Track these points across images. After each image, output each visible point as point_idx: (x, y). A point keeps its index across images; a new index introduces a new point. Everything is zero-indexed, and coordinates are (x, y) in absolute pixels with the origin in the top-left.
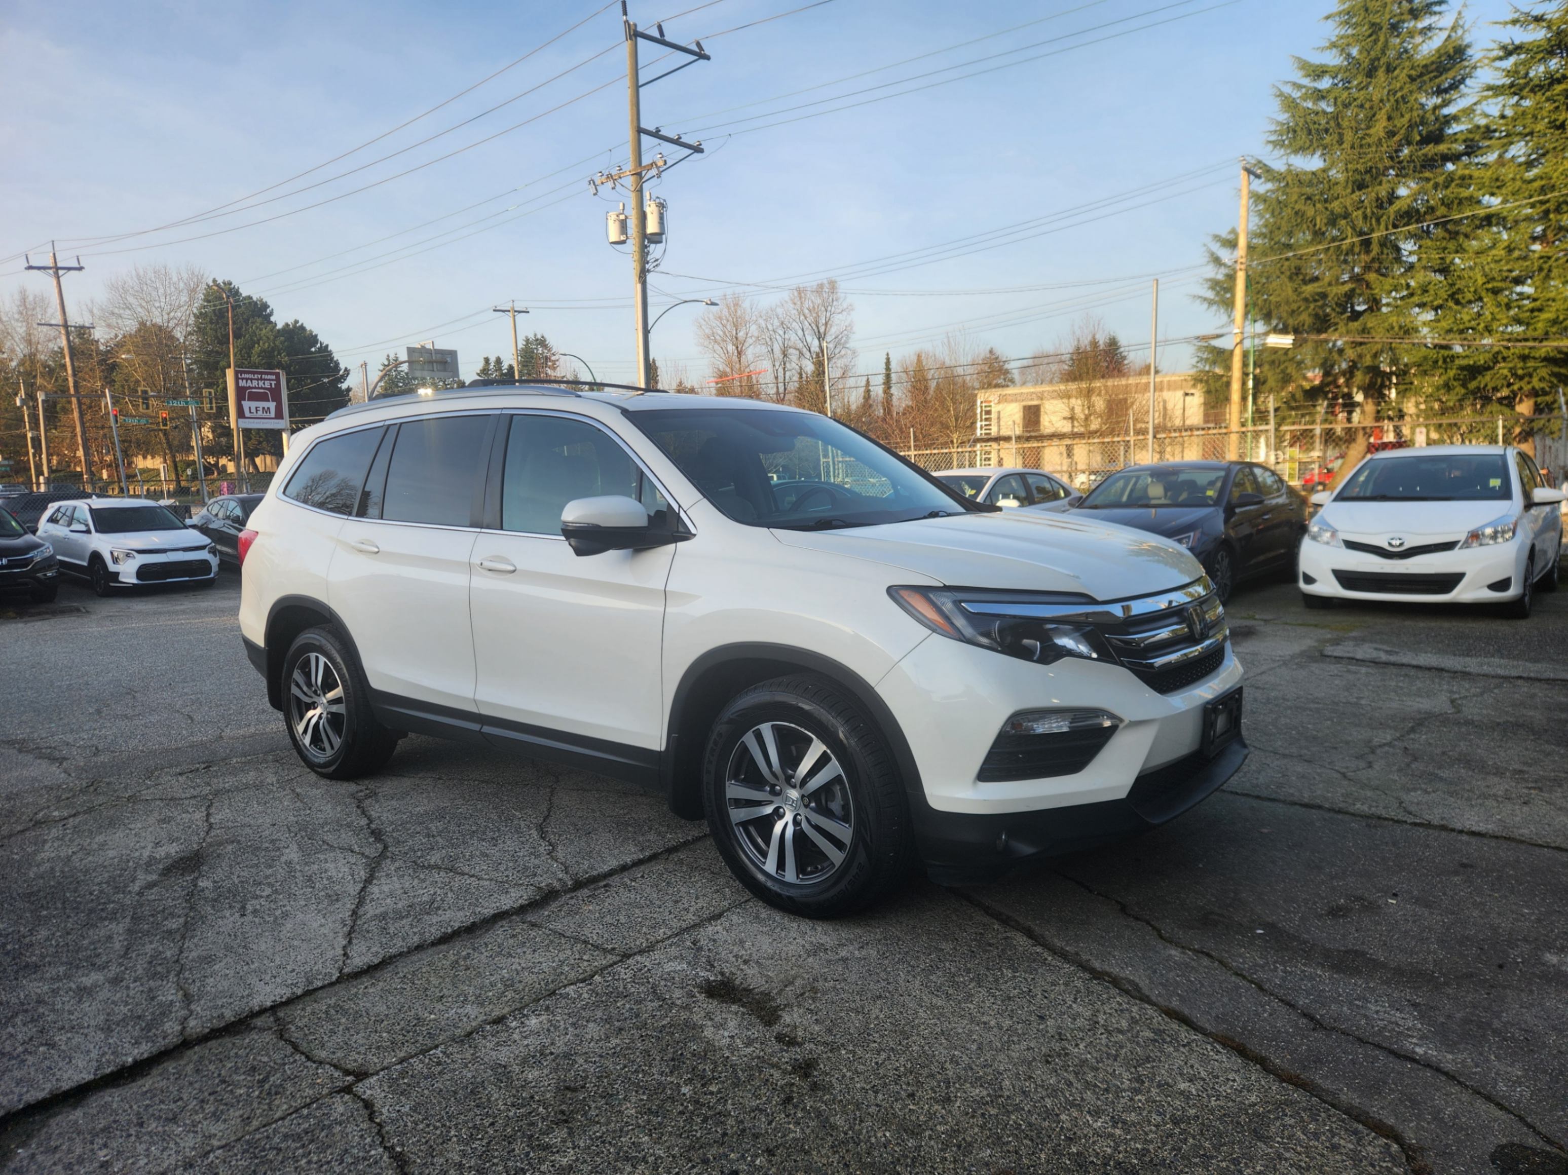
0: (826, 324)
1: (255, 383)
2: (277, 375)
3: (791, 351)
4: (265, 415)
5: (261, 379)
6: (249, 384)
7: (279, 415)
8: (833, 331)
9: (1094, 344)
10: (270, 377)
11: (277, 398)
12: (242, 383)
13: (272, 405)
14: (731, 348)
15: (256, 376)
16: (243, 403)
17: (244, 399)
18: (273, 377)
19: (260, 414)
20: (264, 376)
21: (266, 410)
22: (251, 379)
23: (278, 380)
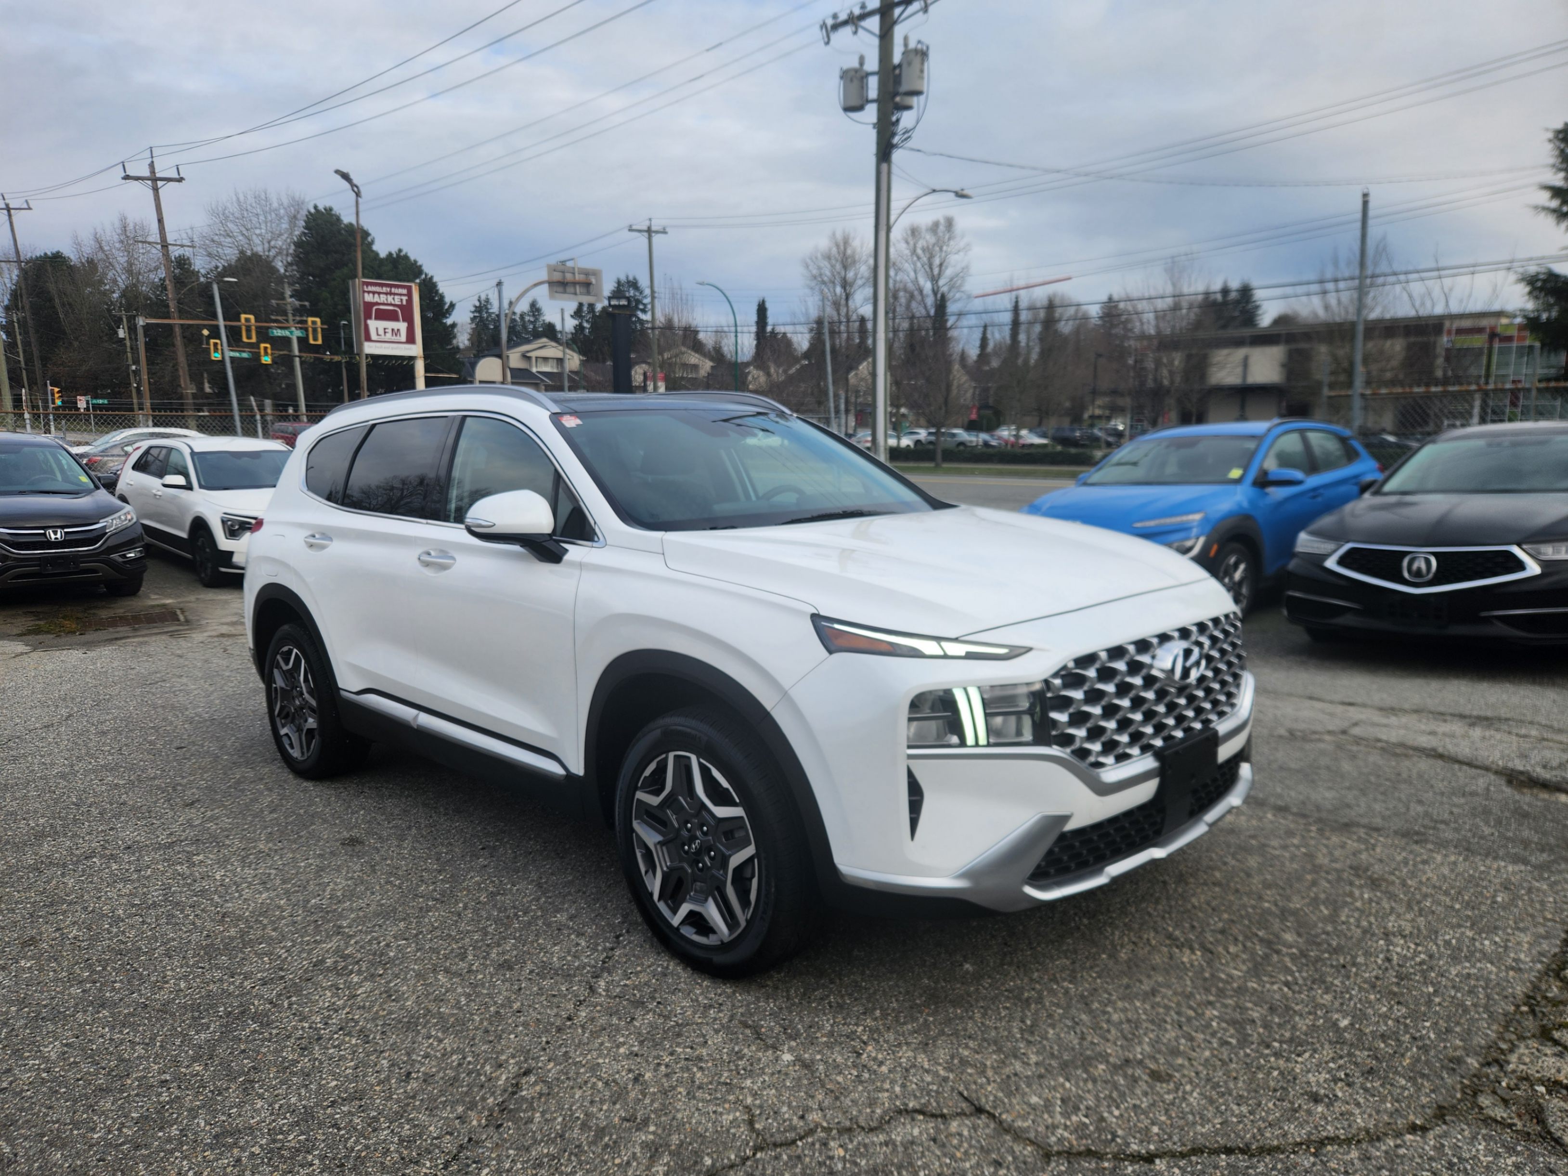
0: (941, 265)
1: (383, 298)
2: (409, 289)
3: (901, 294)
4: (394, 338)
5: (391, 294)
6: (376, 299)
7: (411, 340)
8: (948, 272)
9: (1225, 291)
10: (400, 291)
11: (408, 316)
12: (369, 298)
13: (402, 326)
14: (839, 290)
15: (385, 289)
16: (369, 322)
17: (370, 318)
18: (405, 291)
19: (389, 336)
20: (393, 290)
21: (396, 332)
22: (379, 293)
23: (410, 295)
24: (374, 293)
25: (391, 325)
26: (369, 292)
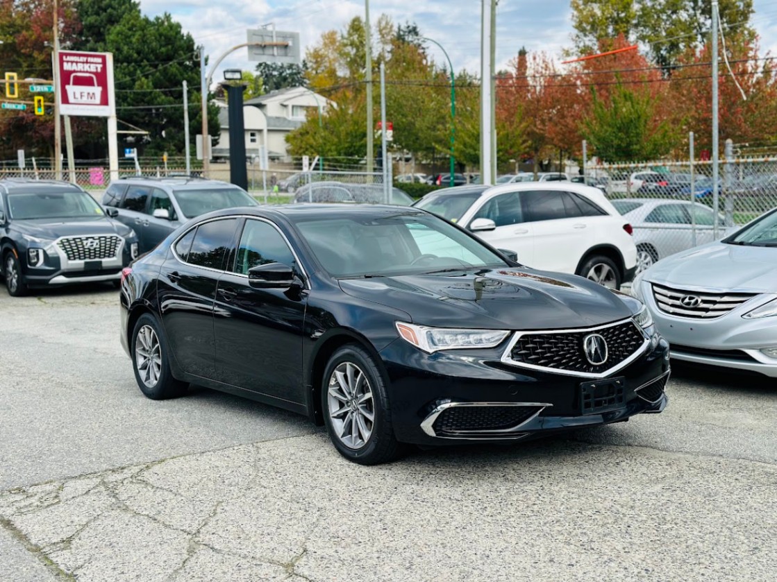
1: (80, 67)
2: (104, 58)
4: (90, 101)
5: (87, 62)
6: (74, 67)
7: (104, 101)
10: (96, 60)
11: (102, 82)
12: (67, 67)
13: (97, 90)
15: (82, 59)
16: (67, 87)
17: (69, 84)
18: (100, 60)
19: (85, 99)
20: (90, 59)
21: (92, 96)
22: (77, 62)
23: (104, 63)
24: (72, 62)
25: (86, 89)
26: (68, 62)
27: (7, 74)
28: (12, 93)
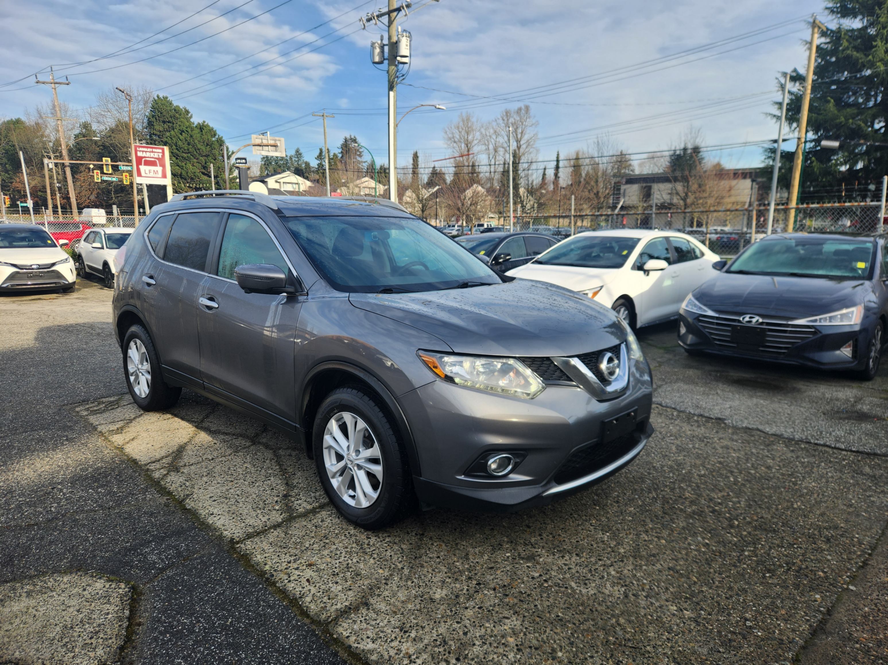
2: (163, 150)
4: (155, 175)
5: (152, 152)
6: (144, 155)
7: (164, 176)
9: (685, 149)
10: (158, 150)
11: (163, 166)
12: (140, 154)
13: (159, 169)
14: (463, 146)
15: (149, 150)
16: (140, 167)
17: (141, 164)
18: (160, 151)
19: (152, 174)
20: (154, 150)
21: (156, 172)
22: (146, 152)
23: (163, 153)
24: (143, 151)
25: (152, 168)
26: (140, 151)
27: (104, 159)
28: (108, 170)
